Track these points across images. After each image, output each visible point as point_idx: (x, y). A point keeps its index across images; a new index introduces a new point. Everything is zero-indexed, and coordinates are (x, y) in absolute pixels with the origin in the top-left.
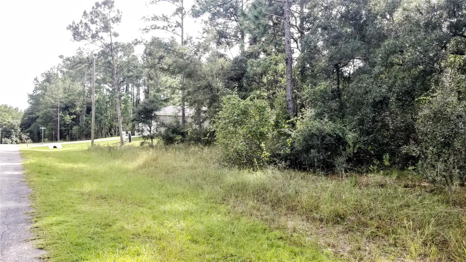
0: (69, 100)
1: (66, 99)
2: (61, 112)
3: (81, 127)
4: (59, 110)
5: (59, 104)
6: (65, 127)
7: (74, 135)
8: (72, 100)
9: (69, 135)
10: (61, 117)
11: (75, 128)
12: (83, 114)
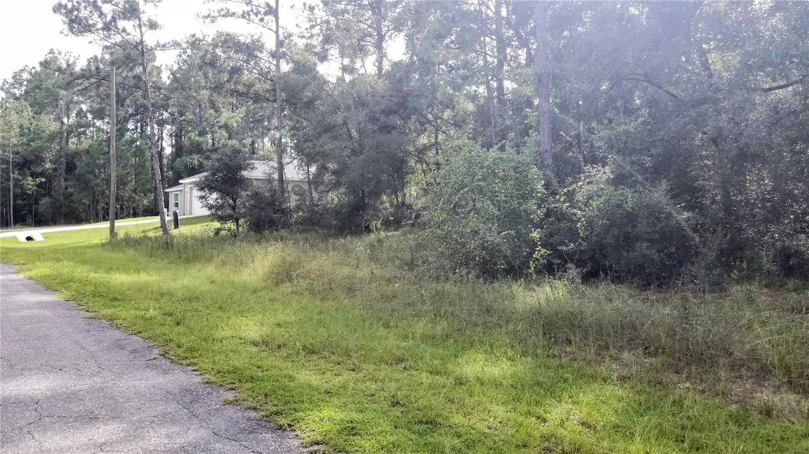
0: (31, 148)
1: (25, 148)
2: (16, 172)
3: (57, 199)
4: (11, 168)
5: (11, 156)
6: (24, 200)
7: (42, 215)
8: (36, 148)
9: (31, 214)
10: (16, 181)
11: (45, 201)
12: (60, 174)
